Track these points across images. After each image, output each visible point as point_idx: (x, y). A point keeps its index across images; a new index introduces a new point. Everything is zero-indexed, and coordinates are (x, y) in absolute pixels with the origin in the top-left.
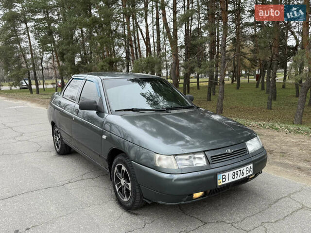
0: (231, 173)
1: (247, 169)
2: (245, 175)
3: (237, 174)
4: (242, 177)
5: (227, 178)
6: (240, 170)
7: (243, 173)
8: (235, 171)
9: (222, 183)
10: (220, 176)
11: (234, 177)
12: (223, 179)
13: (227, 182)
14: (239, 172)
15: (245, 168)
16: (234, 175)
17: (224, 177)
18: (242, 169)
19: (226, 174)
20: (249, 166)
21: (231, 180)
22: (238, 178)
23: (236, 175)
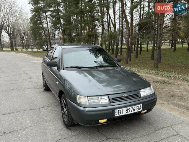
0: (125, 109)
1: (138, 107)
2: (136, 111)
3: (130, 110)
4: (133, 112)
5: (121, 112)
6: (132, 108)
7: (134, 109)
8: (128, 108)
9: (118, 115)
10: (116, 111)
11: (127, 112)
12: (119, 112)
13: (122, 114)
14: (131, 109)
15: (136, 106)
16: (127, 111)
17: (119, 111)
18: (133, 107)
19: (121, 109)
20: (139, 106)
21: (125, 113)
22: (130, 113)
23: (128, 111)
